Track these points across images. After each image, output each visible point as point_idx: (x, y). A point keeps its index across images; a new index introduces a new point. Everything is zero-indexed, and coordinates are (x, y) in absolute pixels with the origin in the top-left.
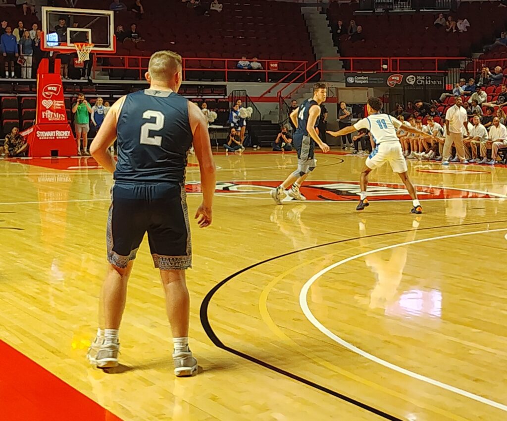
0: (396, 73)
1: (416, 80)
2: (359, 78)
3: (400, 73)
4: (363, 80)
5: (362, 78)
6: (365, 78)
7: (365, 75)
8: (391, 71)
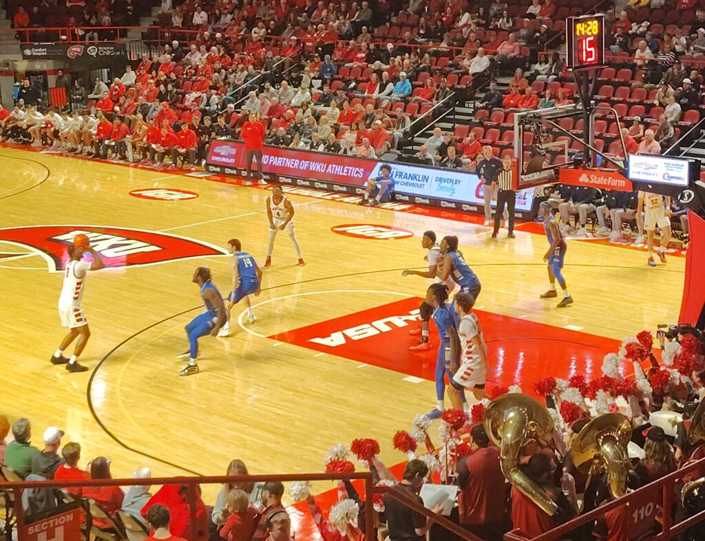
0: (76, 44)
1: (98, 50)
2: (37, 50)
3: (80, 44)
4: (42, 52)
5: (40, 50)
6: (44, 50)
7: (43, 47)
8: (72, 42)
